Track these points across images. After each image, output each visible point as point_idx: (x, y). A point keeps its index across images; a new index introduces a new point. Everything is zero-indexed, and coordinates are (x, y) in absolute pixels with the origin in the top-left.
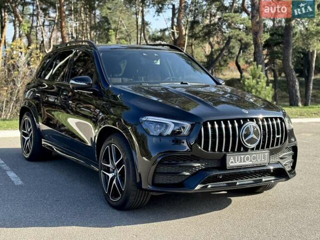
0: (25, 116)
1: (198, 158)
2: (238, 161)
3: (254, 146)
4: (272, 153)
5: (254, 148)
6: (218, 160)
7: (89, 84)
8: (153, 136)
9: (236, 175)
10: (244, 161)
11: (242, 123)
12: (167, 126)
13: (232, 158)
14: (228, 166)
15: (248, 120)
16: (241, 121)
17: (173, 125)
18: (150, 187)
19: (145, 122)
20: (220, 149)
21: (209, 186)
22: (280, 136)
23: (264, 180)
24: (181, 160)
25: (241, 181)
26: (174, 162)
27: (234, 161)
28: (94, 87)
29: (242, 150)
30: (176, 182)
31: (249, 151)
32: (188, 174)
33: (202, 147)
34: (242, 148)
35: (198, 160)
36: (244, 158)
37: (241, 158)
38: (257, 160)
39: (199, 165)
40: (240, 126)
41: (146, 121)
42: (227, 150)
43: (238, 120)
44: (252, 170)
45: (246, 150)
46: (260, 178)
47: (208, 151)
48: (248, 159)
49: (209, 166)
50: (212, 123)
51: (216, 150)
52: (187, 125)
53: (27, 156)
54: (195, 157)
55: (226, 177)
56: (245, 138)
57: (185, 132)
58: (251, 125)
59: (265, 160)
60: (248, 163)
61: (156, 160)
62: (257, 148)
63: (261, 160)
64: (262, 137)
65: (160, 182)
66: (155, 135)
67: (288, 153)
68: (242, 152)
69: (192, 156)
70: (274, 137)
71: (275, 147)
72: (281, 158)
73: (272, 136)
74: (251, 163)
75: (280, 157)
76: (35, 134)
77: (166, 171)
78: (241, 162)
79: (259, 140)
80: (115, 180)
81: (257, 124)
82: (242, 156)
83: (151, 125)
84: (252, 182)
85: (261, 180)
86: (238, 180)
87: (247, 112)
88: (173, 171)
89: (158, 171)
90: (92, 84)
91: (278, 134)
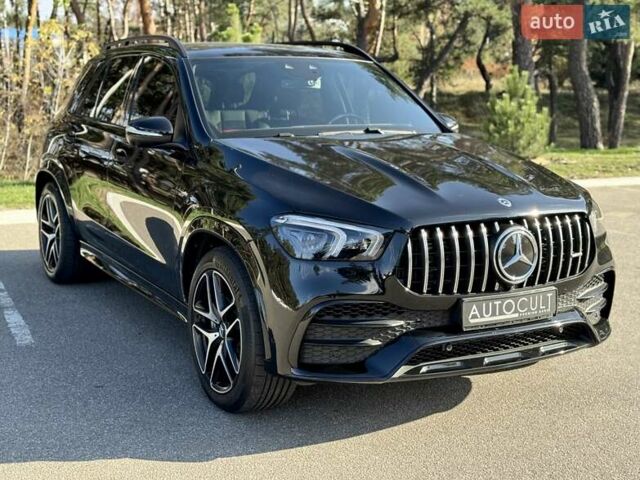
0: (46, 191)
1: (400, 308)
2: (487, 313)
3: (523, 278)
4: (561, 291)
5: (523, 283)
6: (444, 311)
7: (167, 134)
8: (301, 259)
9: (482, 342)
10: (501, 313)
11: (498, 229)
12: (331, 236)
13: (474, 307)
14: (464, 325)
15: (511, 222)
16: (496, 224)
17: (343, 236)
18: (294, 372)
19: (284, 229)
20: (448, 289)
21: (424, 369)
22: (580, 254)
23: (543, 350)
24: (362, 313)
25: (493, 353)
26: (347, 318)
27: (478, 313)
28: (177, 142)
29: (496, 288)
30: (351, 360)
31: (513, 288)
32: (378, 343)
33: (409, 286)
34: (497, 284)
35: (400, 313)
36: (501, 306)
37: (494, 307)
38: (529, 310)
39: (402, 323)
40: (493, 236)
41: (283, 224)
42: (463, 289)
43: (489, 223)
44: (517, 331)
45: (506, 287)
46: (536, 346)
47: (421, 292)
48: (509, 308)
49: (425, 326)
50: (431, 230)
51: (440, 291)
52: (376, 236)
53: (52, 272)
54: (394, 306)
55: (459, 349)
56: (504, 263)
57: (372, 252)
58: (518, 233)
59: (547, 308)
60: (509, 316)
61: (309, 312)
62: (531, 282)
63: (538, 308)
64: (541, 257)
65: (317, 360)
66: (304, 257)
67: (595, 287)
68: (498, 291)
69: (387, 304)
70: (567, 256)
71: (569, 278)
72: (581, 300)
73: (562, 254)
74: (516, 315)
75: (579, 297)
76: (64, 229)
77: (329, 338)
78: (494, 314)
79: (534, 265)
80: (220, 347)
81: (530, 229)
82: (497, 303)
83: (295, 234)
84: (517, 355)
85: (537, 349)
86: (486, 352)
87: (509, 205)
88: (344, 338)
89: (311, 337)
90: (172, 135)
91: (576, 250)
